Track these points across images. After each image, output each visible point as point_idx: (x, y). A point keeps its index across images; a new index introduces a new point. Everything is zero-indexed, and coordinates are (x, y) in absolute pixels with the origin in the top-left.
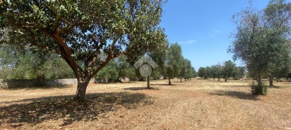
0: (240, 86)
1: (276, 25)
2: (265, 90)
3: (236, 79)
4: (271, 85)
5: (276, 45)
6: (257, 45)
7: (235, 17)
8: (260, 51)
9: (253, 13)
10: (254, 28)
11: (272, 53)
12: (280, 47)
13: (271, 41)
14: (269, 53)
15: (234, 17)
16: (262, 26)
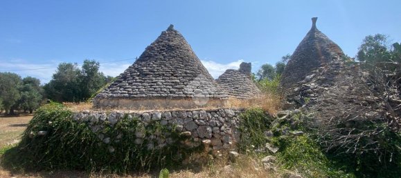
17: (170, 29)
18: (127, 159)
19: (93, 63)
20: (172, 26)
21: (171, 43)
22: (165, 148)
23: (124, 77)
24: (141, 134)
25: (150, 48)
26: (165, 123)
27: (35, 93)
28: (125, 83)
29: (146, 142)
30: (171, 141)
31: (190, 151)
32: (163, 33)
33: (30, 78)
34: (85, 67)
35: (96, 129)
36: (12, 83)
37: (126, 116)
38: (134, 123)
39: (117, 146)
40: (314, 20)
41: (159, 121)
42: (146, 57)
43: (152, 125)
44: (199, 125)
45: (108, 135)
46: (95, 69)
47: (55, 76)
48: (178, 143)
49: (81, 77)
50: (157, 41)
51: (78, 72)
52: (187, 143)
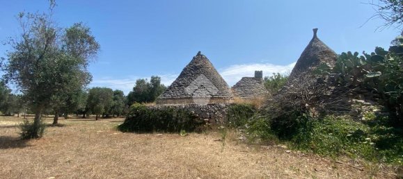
0: (8, 127)
1: (73, 53)
2: (42, 130)
3: (6, 115)
4: (55, 124)
5: (65, 76)
6: (45, 69)
7: (24, 17)
8: (46, 77)
9: (50, 26)
10: (46, 46)
11: (60, 84)
12: (70, 79)
13: (63, 70)
14: (56, 83)
15: (21, 16)
16: (60, 47)
17: (199, 54)
18: (168, 126)
19: (157, 78)
20: (200, 52)
21: (197, 65)
22: (186, 122)
23: (170, 88)
24: (175, 115)
25: (185, 69)
26: (186, 110)
27: (121, 102)
28: (171, 91)
29: (177, 119)
30: (188, 119)
31: (198, 124)
32: (194, 58)
33: (117, 90)
34: (152, 81)
35: (156, 113)
36: (109, 94)
37: (169, 107)
38: (172, 110)
39: (165, 121)
40: (315, 31)
41: (184, 109)
42: (182, 75)
43: (179, 111)
44: (202, 112)
45: (161, 115)
46: (159, 82)
47: (134, 89)
48: (192, 120)
49: (150, 88)
50: (190, 64)
51: (148, 85)
52: (196, 120)
